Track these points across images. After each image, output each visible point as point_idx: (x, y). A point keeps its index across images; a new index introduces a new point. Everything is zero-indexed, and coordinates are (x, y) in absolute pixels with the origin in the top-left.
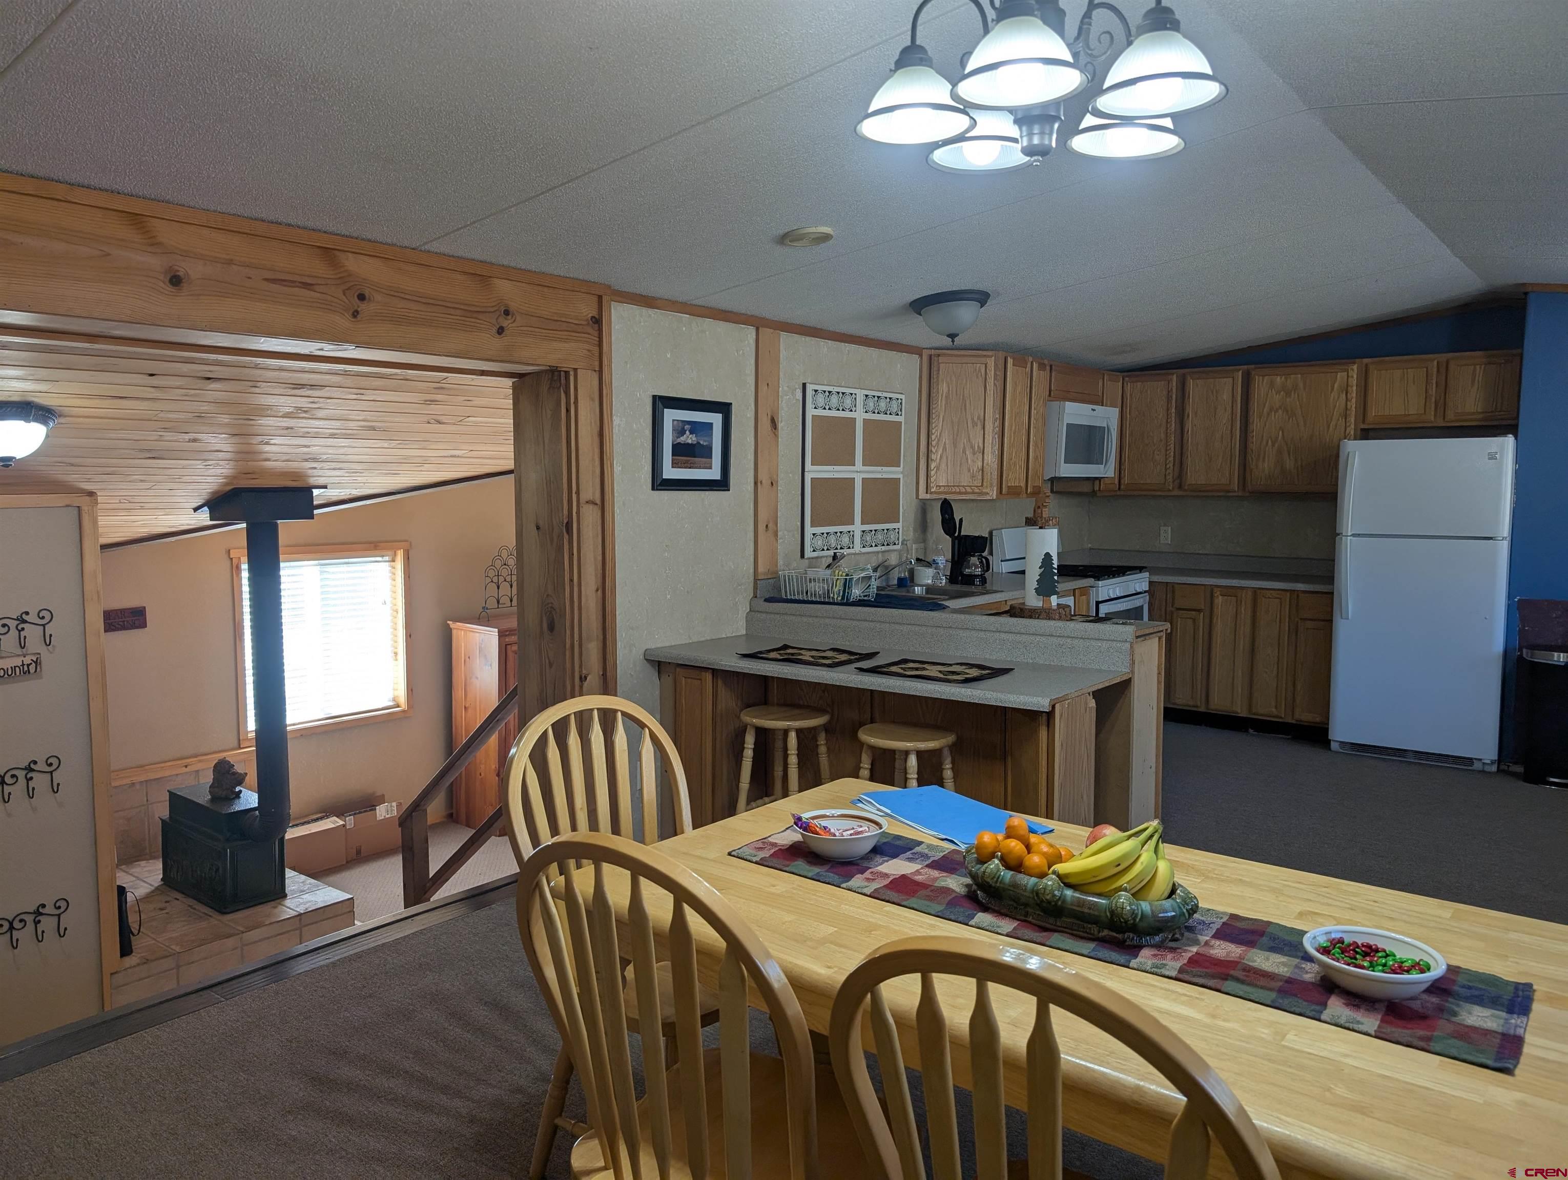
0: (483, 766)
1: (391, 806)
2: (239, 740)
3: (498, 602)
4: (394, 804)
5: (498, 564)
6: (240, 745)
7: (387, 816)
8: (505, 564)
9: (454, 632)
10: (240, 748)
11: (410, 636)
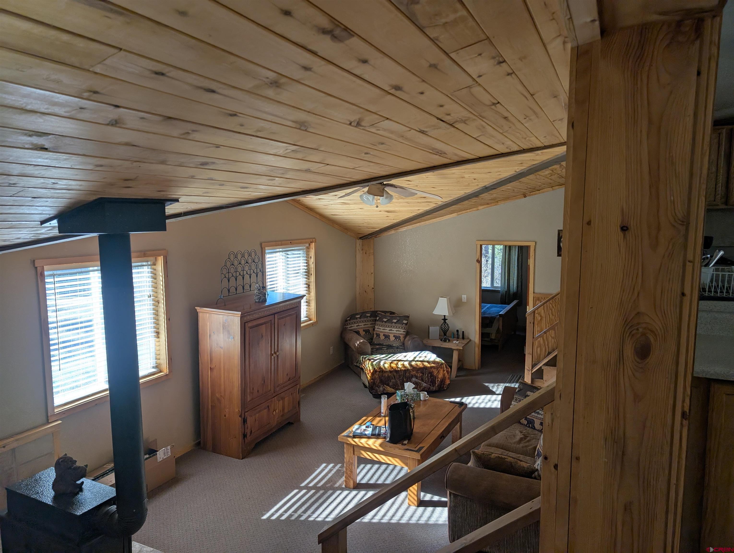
0: (227, 410)
1: (167, 449)
2: (48, 417)
3: (229, 291)
4: (169, 447)
5: (228, 264)
6: (48, 420)
7: (164, 458)
8: (232, 265)
9: (200, 315)
10: (48, 423)
11: (169, 319)
